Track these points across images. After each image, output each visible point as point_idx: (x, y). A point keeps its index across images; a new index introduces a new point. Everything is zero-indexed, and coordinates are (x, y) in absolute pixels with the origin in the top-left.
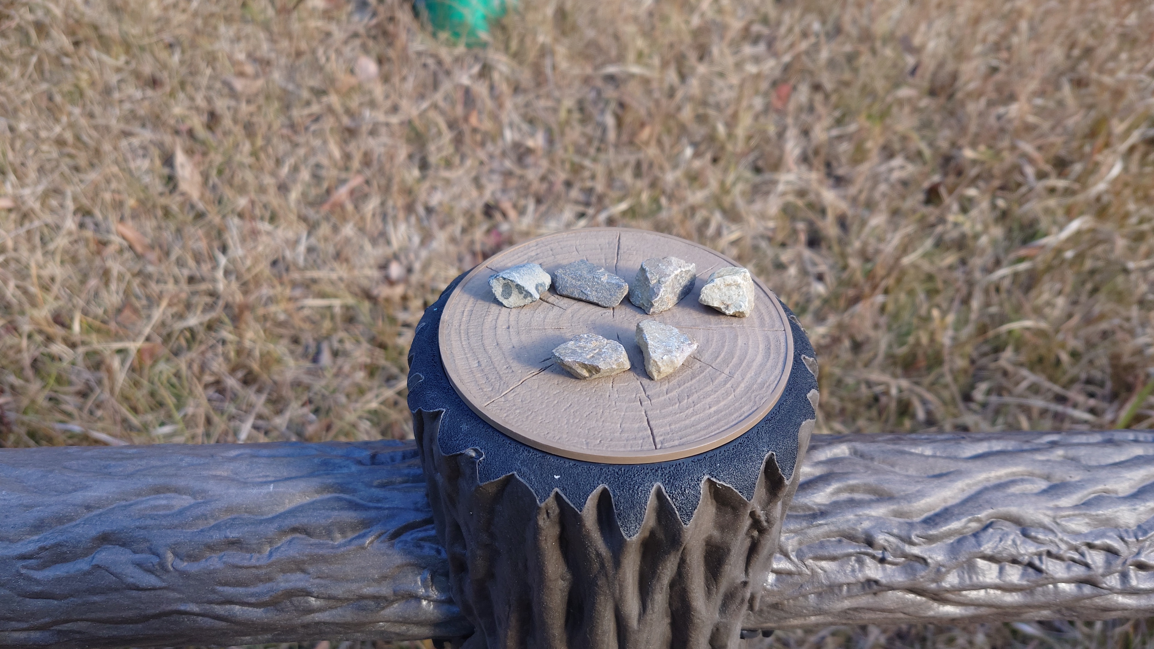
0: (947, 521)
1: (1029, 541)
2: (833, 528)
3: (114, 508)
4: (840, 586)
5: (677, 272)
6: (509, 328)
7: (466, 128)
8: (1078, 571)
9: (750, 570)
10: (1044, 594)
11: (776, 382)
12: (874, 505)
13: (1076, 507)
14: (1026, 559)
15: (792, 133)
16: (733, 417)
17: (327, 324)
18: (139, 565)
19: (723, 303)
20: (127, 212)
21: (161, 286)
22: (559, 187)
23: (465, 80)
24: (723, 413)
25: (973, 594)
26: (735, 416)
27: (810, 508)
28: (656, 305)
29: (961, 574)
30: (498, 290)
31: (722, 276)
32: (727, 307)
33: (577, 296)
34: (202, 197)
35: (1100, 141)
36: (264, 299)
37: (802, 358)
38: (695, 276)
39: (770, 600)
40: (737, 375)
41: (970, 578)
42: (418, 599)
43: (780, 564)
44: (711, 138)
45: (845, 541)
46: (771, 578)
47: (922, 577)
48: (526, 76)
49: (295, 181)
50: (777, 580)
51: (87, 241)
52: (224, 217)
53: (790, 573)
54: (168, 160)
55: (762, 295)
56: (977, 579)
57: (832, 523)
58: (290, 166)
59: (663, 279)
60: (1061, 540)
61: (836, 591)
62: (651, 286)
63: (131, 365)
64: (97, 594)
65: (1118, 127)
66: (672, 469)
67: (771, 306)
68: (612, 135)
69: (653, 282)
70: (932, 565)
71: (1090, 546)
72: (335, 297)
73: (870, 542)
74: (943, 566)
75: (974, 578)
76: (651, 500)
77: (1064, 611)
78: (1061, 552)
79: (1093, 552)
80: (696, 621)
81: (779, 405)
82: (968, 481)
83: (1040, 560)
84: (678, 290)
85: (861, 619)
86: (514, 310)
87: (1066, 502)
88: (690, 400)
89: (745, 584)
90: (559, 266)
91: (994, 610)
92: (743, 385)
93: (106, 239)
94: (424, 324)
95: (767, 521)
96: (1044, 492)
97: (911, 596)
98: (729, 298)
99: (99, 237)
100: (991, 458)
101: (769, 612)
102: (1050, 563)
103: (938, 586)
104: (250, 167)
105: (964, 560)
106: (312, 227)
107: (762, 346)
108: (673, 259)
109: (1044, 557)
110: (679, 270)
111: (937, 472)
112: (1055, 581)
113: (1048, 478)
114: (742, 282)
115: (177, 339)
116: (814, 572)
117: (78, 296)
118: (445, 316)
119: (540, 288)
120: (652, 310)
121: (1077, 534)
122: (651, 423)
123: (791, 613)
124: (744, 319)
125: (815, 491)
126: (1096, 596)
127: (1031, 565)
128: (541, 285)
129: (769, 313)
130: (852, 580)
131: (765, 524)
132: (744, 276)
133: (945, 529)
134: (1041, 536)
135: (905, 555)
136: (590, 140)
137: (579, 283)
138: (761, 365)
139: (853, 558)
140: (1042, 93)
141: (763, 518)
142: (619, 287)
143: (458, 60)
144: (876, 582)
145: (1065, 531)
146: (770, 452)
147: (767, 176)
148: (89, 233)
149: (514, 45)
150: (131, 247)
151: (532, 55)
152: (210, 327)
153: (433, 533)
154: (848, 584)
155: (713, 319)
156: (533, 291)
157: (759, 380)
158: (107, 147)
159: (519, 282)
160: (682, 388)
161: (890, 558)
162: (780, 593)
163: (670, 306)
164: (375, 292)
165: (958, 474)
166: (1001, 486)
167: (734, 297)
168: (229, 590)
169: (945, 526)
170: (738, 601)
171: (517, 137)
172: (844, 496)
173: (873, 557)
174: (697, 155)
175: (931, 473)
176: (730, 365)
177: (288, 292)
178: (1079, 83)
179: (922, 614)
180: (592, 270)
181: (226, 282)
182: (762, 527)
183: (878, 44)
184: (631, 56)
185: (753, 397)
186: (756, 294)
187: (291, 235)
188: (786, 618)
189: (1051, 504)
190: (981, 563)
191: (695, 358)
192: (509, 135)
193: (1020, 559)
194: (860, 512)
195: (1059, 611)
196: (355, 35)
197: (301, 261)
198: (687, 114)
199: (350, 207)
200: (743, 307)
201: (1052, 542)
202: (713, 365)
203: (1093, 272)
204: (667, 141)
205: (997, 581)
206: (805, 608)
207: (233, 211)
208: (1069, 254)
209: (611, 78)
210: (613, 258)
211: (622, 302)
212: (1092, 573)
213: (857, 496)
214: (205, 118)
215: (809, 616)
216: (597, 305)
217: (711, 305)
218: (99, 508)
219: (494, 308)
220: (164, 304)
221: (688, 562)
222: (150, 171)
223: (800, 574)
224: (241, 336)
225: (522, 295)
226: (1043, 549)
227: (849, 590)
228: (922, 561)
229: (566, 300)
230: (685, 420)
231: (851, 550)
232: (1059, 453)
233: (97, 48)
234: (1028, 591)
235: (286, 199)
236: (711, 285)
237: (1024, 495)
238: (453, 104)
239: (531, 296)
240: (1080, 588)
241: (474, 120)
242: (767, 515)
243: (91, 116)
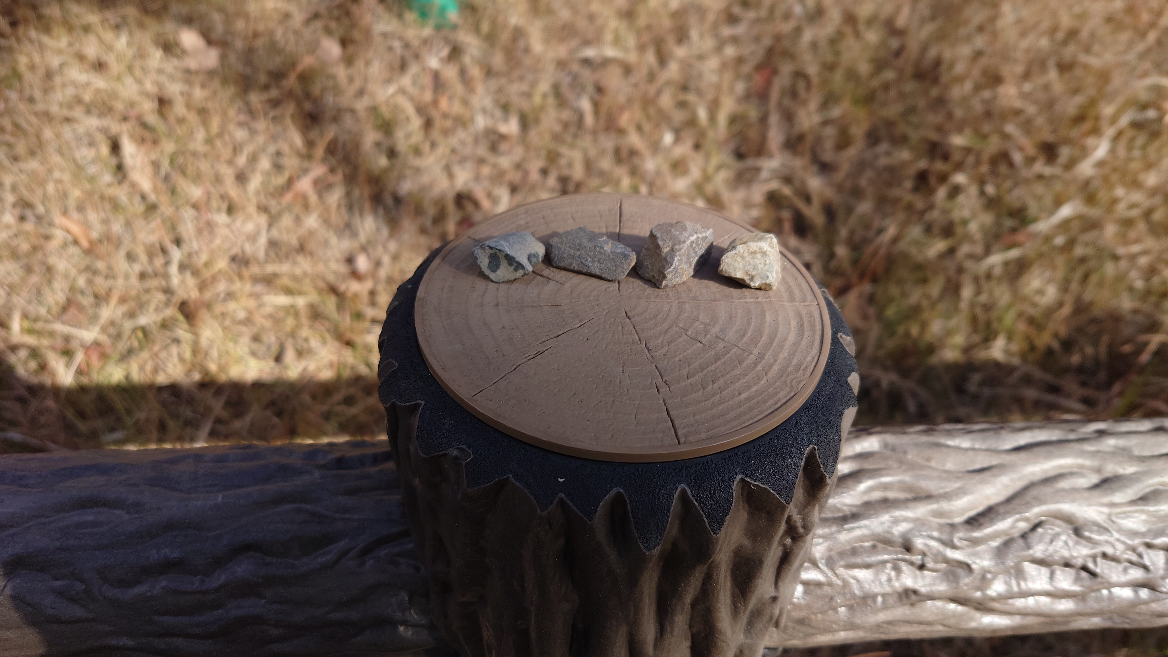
0: (992, 522)
1: (1083, 542)
2: (866, 532)
3: (30, 527)
4: (874, 597)
5: (693, 238)
6: (497, 305)
7: (435, 114)
8: (1136, 574)
9: (780, 583)
10: (1100, 599)
11: (814, 364)
12: (911, 505)
13: (1133, 502)
14: (1079, 562)
15: (774, 119)
16: (767, 405)
17: (290, 322)
18: (60, 593)
19: (747, 273)
20: (71, 203)
21: (109, 283)
22: (535, 176)
23: (434, 63)
24: (756, 400)
25: (1020, 603)
26: (769, 403)
27: (839, 510)
28: (669, 276)
29: (1008, 579)
30: (484, 262)
31: (745, 243)
32: (752, 278)
33: (576, 268)
34: (155, 189)
35: (1087, 126)
36: (222, 295)
37: (839, 337)
38: (712, 244)
39: (796, 615)
40: (769, 356)
41: (1019, 585)
42: (394, 624)
43: (810, 575)
44: (692, 122)
45: (880, 546)
46: (799, 589)
47: (966, 585)
48: (498, 60)
49: (253, 171)
50: (805, 592)
51: (27, 234)
52: (177, 208)
53: (819, 584)
54: (115, 147)
55: (789, 265)
56: (1026, 585)
57: (866, 527)
58: (248, 155)
59: (677, 247)
60: (1118, 540)
61: (870, 602)
62: (663, 255)
63: (79, 366)
64: (11, 628)
65: (1108, 110)
66: (699, 467)
67: (800, 278)
68: (589, 120)
69: (666, 250)
70: (976, 572)
71: (1149, 546)
72: (300, 293)
73: (908, 548)
74: (989, 572)
75: (1023, 585)
76: (675, 505)
77: (1115, 617)
78: (1118, 553)
79: (1151, 552)
80: (720, 644)
81: (818, 390)
82: (1014, 476)
83: (1095, 562)
84: (694, 260)
85: (896, 632)
86: (503, 286)
87: (1118, 497)
88: (716, 386)
89: (774, 599)
90: (555, 234)
91: (1042, 619)
92: (776, 368)
93: (48, 233)
94: (396, 303)
95: (805, 527)
96: (1096, 487)
97: (952, 606)
98: (755, 267)
99: (42, 231)
100: (1036, 450)
101: (794, 628)
102: (1105, 566)
103: (984, 595)
104: (205, 155)
105: (1012, 564)
106: (273, 220)
107: (793, 323)
108: (688, 224)
109: (1099, 560)
110: (695, 236)
111: (977, 466)
112: (1110, 585)
113: (1099, 470)
114: (769, 249)
115: (129, 338)
116: (846, 583)
117: (18, 295)
118: (421, 292)
119: (533, 260)
120: (664, 283)
121: (1134, 534)
122: (671, 413)
123: (819, 629)
124: (770, 293)
125: (845, 490)
126: (1153, 601)
127: (1085, 568)
128: (534, 255)
129: (799, 285)
130: (888, 589)
131: (801, 530)
132: (771, 243)
133: (988, 530)
134: (1095, 537)
135: (947, 561)
136: (566, 125)
137: (579, 253)
138: (794, 344)
139: (889, 565)
140: (1026, 76)
141: (799, 524)
142: (626, 256)
143: (425, 42)
144: (915, 592)
145: (1120, 530)
146: (811, 446)
147: (750, 162)
148: (29, 226)
149: (485, 27)
150: (76, 242)
151: (505, 36)
152: (164, 325)
153: (410, 546)
154: (884, 595)
155: (735, 292)
156: (525, 262)
157: (794, 362)
158: (48, 134)
159: (509, 251)
160: (705, 372)
161: (930, 564)
162: (808, 606)
163: (685, 279)
164: (342, 287)
165: (1001, 468)
166: (1048, 481)
167: (760, 267)
168: (169, 620)
169: (991, 526)
170: (766, 619)
171: (490, 123)
172: (877, 495)
173: (912, 563)
174: (677, 140)
175: (971, 468)
176: (759, 345)
177: (248, 287)
178: (1064, 67)
179: (964, 625)
180: (593, 237)
181: (180, 277)
182: (798, 533)
183: (862, 27)
184: (609, 37)
185: (788, 382)
186: (782, 264)
187: (250, 227)
188: (813, 634)
189: (1106, 500)
190: (1029, 568)
191: (717, 337)
192: (481, 122)
193: (1073, 562)
194: (898, 513)
195: (1110, 619)
196: (316, 16)
197: (261, 254)
198: (666, 101)
199: (313, 198)
200: (770, 278)
201: (1107, 542)
202: (740, 345)
203: (1083, 260)
204: (647, 127)
205: (1047, 587)
206: (835, 623)
207: (187, 202)
208: (1059, 240)
209: (586, 62)
210: (615, 227)
211: (629, 275)
212: (1151, 576)
213: (891, 495)
214: (155, 105)
215: (837, 631)
216: (600, 278)
217: (733, 276)
218: (12, 526)
219: (480, 284)
220: (114, 301)
221: (715, 577)
222: (97, 159)
223: (830, 584)
224: (196, 335)
225: (513, 268)
226: (1098, 550)
227: (884, 602)
228: (965, 567)
229: (563, 273)
230: (712, 409)
231: (886, 557)
232: (1111, 442)
233: (36, 29)
234: (1080, 598)
235: (245, 191)
236: (733, 252)
237: (1075, 490)
238: (422, 88)
239: (523, 267)
240: (1136, 592)
241: (444, 103)
242: (804, 519)
243: (31, 100)
